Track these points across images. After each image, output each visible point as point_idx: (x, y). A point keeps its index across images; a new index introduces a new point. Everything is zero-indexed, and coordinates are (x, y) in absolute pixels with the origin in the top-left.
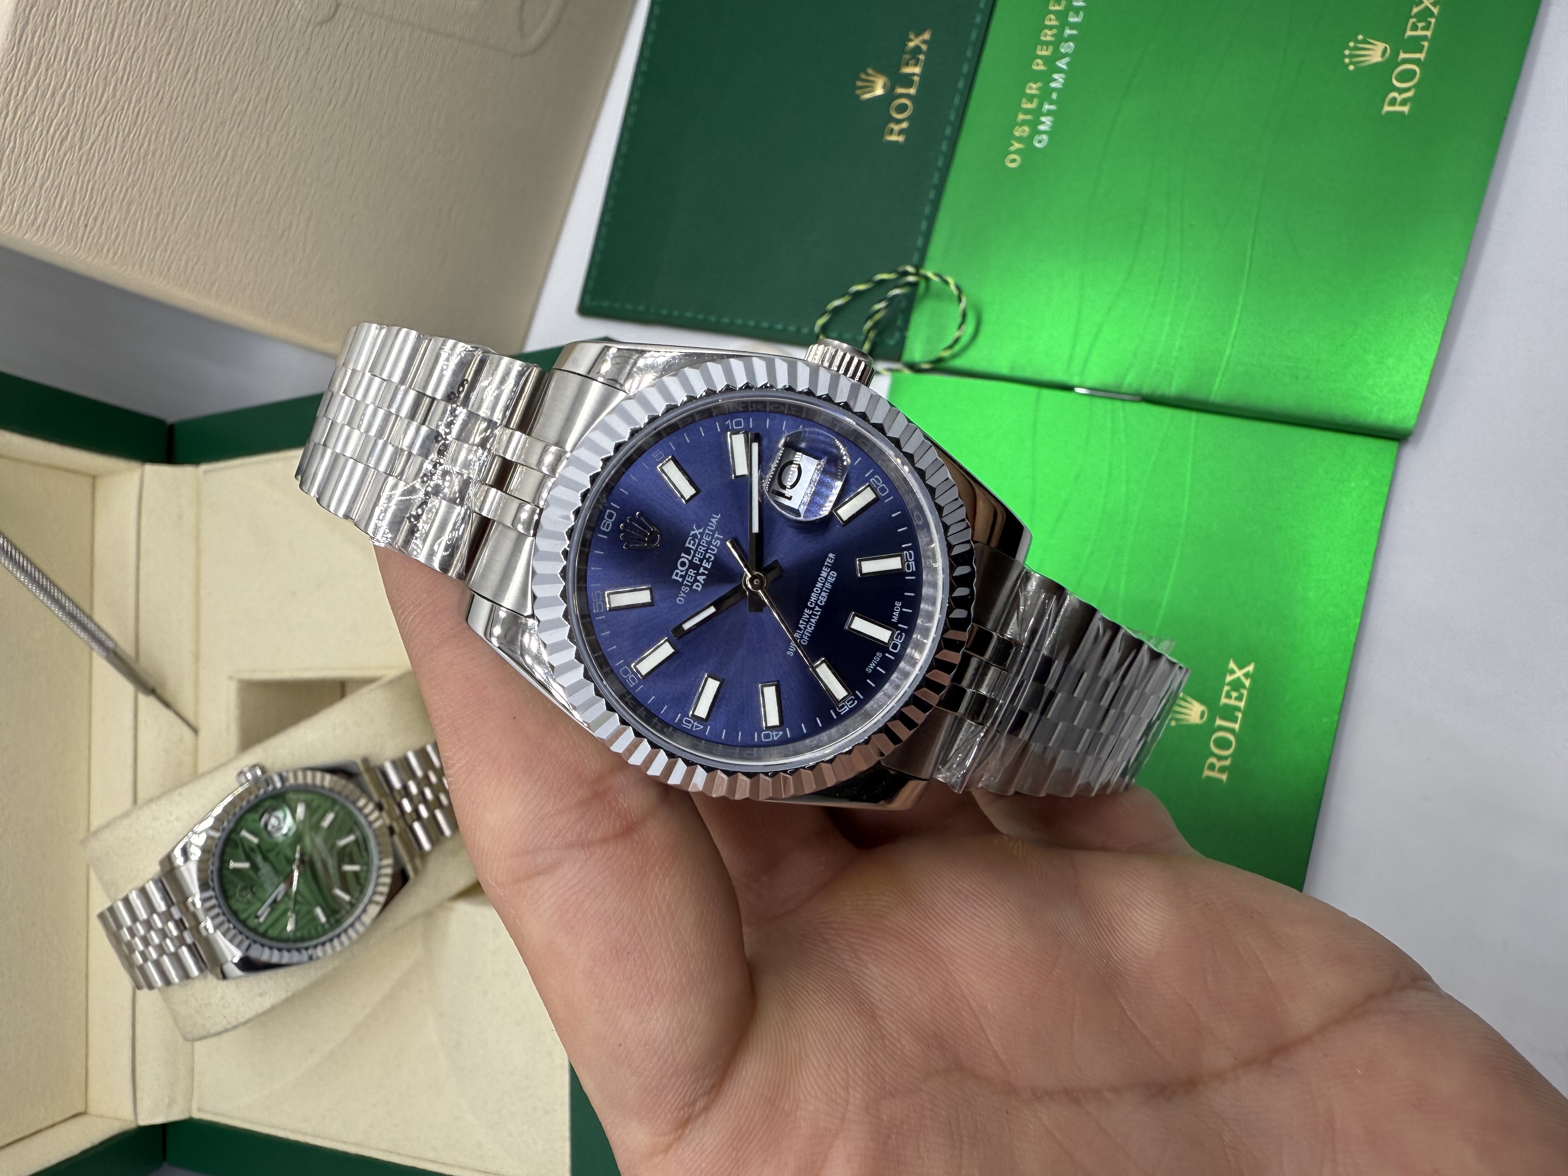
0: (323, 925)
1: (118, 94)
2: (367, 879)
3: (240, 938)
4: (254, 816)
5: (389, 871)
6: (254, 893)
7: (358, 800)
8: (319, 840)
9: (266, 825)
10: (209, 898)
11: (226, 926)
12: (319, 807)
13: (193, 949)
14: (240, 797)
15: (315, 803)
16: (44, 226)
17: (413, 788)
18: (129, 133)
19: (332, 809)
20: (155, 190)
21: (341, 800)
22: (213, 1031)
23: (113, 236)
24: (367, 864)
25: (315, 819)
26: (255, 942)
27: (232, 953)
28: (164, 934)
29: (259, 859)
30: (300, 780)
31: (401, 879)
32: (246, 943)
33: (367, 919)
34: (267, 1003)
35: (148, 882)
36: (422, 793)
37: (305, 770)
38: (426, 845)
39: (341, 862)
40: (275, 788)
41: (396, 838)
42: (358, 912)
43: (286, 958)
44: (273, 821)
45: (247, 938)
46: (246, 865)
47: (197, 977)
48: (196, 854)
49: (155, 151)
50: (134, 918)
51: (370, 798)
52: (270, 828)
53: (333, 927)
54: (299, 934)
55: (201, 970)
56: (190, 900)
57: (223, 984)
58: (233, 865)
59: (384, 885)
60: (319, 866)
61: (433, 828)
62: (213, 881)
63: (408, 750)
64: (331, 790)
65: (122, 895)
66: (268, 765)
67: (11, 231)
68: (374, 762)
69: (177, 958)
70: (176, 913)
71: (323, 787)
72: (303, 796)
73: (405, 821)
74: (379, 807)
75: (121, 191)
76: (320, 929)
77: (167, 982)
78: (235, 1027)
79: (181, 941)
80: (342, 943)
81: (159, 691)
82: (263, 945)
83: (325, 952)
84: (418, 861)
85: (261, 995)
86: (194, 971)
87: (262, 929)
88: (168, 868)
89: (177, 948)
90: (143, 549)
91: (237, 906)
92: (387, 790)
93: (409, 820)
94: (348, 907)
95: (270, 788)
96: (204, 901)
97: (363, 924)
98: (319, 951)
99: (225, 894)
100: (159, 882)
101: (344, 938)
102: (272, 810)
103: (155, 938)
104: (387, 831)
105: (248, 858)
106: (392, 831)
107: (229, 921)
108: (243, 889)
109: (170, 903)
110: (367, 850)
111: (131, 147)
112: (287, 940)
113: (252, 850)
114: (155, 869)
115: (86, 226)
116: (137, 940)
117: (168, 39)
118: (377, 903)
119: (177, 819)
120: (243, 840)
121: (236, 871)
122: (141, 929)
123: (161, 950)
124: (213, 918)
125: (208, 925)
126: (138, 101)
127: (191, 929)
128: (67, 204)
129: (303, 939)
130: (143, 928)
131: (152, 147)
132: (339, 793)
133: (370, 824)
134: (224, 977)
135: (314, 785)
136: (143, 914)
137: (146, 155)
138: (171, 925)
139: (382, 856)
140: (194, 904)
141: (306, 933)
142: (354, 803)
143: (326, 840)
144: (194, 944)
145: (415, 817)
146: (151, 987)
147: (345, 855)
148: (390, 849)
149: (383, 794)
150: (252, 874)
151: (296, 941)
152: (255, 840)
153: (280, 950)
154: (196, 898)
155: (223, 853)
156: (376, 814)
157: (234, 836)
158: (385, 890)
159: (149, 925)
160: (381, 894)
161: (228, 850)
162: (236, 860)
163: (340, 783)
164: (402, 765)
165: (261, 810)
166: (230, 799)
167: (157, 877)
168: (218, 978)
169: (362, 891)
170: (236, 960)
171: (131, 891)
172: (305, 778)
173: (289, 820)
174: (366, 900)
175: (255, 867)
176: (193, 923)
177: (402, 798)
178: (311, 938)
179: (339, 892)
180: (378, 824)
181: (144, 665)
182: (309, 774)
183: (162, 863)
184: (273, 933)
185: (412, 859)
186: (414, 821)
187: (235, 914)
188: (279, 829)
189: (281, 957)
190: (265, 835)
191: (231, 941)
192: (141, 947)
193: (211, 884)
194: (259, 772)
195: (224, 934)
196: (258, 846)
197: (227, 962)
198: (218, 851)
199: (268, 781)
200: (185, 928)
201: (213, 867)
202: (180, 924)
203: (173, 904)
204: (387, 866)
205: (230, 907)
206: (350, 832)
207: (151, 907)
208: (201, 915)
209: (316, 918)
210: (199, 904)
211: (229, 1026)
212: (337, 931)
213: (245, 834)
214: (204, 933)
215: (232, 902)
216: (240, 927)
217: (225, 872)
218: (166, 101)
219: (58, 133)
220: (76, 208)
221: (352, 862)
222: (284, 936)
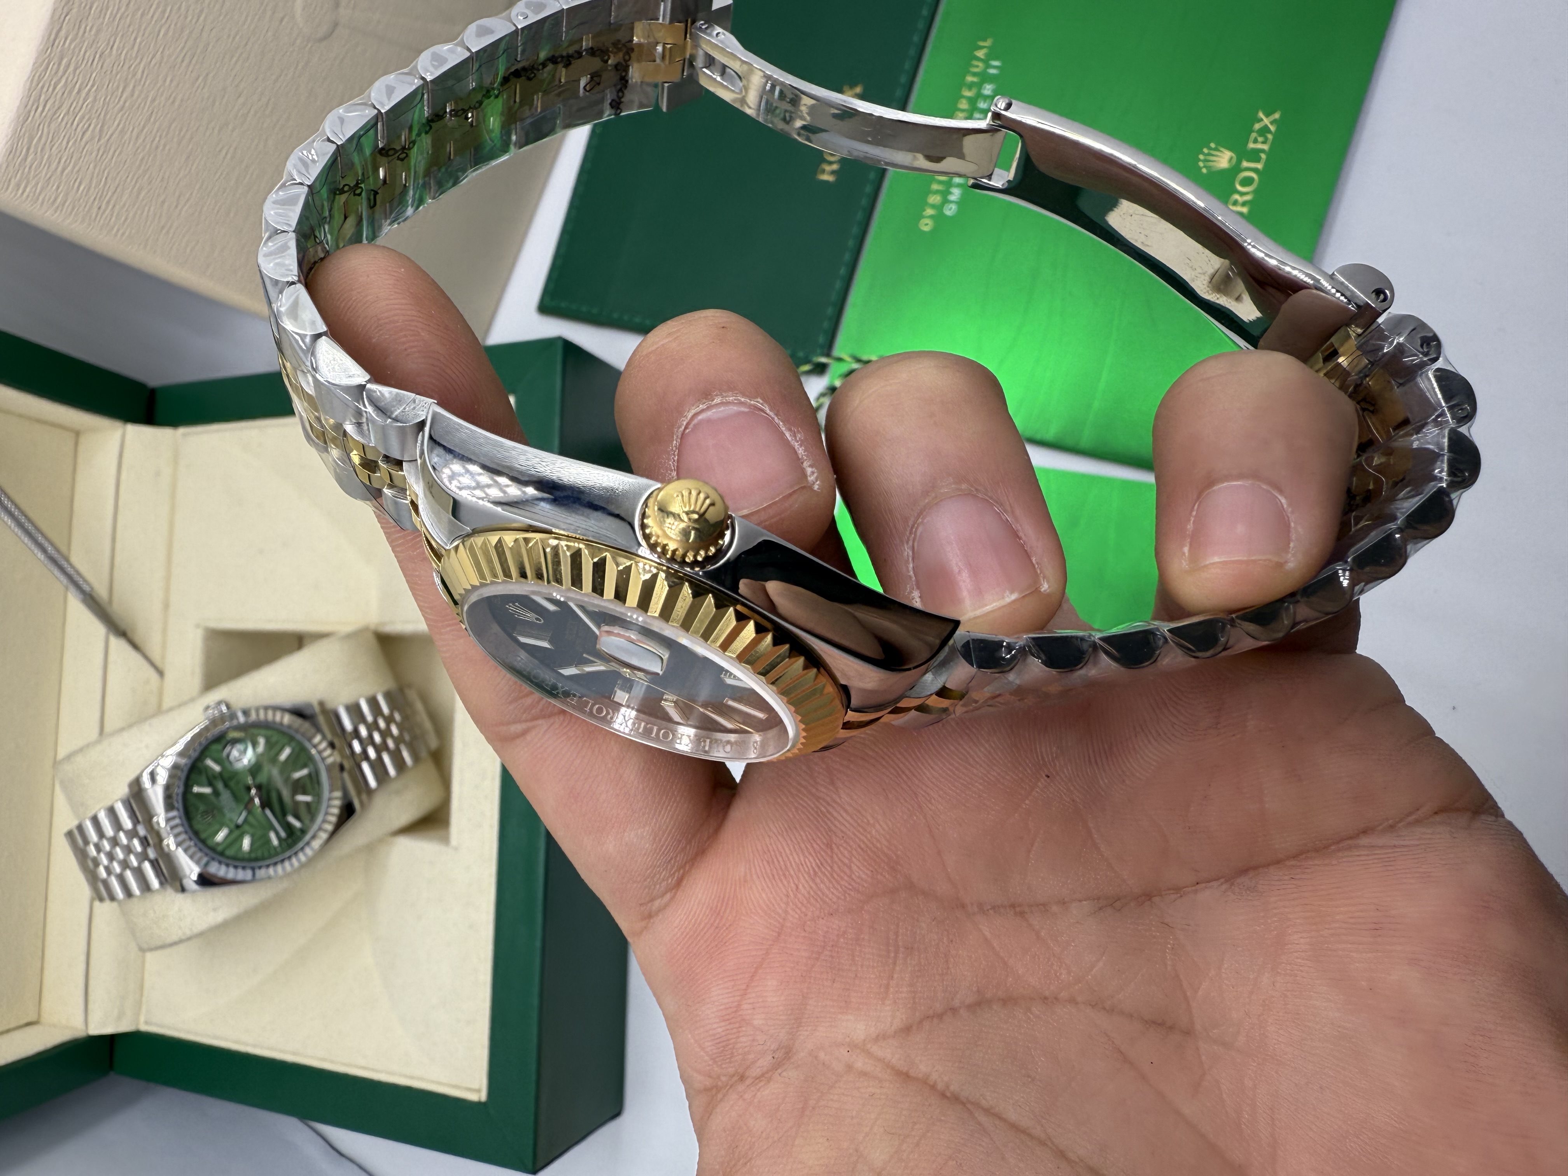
0: (275, 848)
1: (136, 93)
2: (317, 810)
3: (199, 855)
4: (216, 747)
5: (337, 803)
6: (214, 816)
7: (314, 736)
8: (275, 772)
9: (228, 755)
10: (173, 818)
11: (188, 843)
12: (277, 743)
13: (155, 864)
14: (206, 729)
15: (274, 739)
16: (63, 205)
17: (363, 731)
18: (142, 130)
19: (289, 744)
20: (162, 180)
21: (299, 737)
22: (169, 941)
23: (123, 218)
24: (318, 796)
25: (273, 752)
26: (213, 859)
27: (191, 869)
28: (128, 850)
29: (220, 786)
30: (262, 716)
31: (348, 812)
32: (205, 860)
33: (316, 844)
34: (220, 917)
35: (117, 801)
36: (371, 736)
37: (266, 708)
38: (372, 783)
39: (295, 792)
40: (239, 723)
41: (346, 775)
42: (307, 837)
43: (241, 875)
44: (235, 753)
45: (207, 855)
46: (207, 790)
47: (157, 890)
48: (163, 777)
49: (165, 146)
50: (101, 834)
51: (324, 737)
52: (232, 758)
53: (283, 851)
54: (253, 855)
55: (161, 883)
56: (155, 819)
57: (180, 897)
58: (196, 789)
59: (332, 815)
60: (274, 796)
61: (378, 767)
62: (178, 802)
63: (360, 696)
64: (289, 727)
65: (91, 814)
66: (233, 702)
67: (35, 208)
68: (330, 705)
69: (139, 873)
70: (142, 831)
71: (281, 724)
72: (263, 732)
73: (354, 760)
74: (332, 745)
75: (131, 181)
76: (272, 852)
77: (128, 893)
78: (189, 939)
79: (143, 857)
80: (292, 865)
81: (129, 634)
82: (220, 863)
83: (275, 871)
84: (364, 797)
85: (215, 910)
86: (155, 883)
87: (220, 848)
88: (136, 789)
89: (140, 863)
90: (120, 503)
91: (198, 827)
92: (339, 731)
93: (358, 759)
94: (299, 833)
95: (235, 722)
96: (168, 820)
97: (312, 849)
98: (271, 871)
99: (188, 815)
100: (127, 804)
101: (294, 860)
102: (235, 742)
103: (120, 854)
104: (337, 769)
105: (210, 784)
106: (342, 768)
107: (191, 839)
108: (206, 812)
109: (136, 821)
110: (319, 783)
111: (144, 141)
112: (242, 860)
113: (215, 777)
114: (123, 790)
115: (99, 208)
116: (102, 856)
117: (183, 48)
118: (325, 831)
119: (147, 747)
120: (208, 768)
121: (200, 796)
122: (107, 846)
123: (125, 864)
124: (176, 836)
125: (170, 842)
126: (153, 100)
127: (155, 846)
128: (85, 188)
129: (256, 859)
130: (109, 844)
131: (162, 142)
132: (297, 731)
133: (323, 759)
134: (183, 890)
135: (274, 722)
136: (109, 831)
137: (157, 147)
138: (136, 842)
139: (332, 790)
140: (158, 823)
141: (259, 854)
142: (310, 740)
143: (282, 772)
144: (157, 860)
145: (363, 756)
146: (112, 898)
147: (299, 787)
148: (339, 783)
149: (334, 733)
150: (213, 798)
151: (250, 860)
152: (217, 768)
153: (236, 867)
154: (161, 818)
155: (188, 778)
156: (328, 752)
157: (199, 765)
158: (333, 819)
159: (115, 842)
160: (330, 822)
161: (193, 776)
162: (200, 785)
163: (298, 721)
164: (355, 710)
165: (224, 742)
166: (196, 730)
167: (125, 797)
168: (176, 891)
169: (313, 818)
170: (194, 877)
171: (100, 810)
172: (266, 714)
173: (250, 752)
174: (315, 827)
175: (216, 793)
176: (156, 840)
177: (353, 739)
178: (263, 859)
179: (291, 820)
180: (330, 760)
181: (117, 609)
182: (270, 714)
183: (131, 785)
184: (230, 852)
185: (359, 793)
186: (362, 760)
187: (196, 833)
188: (239, 760)
189: (236, 874)
190: (227, 764)
191: (191, 857)
192: (104, 860)
193: (176, 805)
194: (224, 708)
195: (186, 851)
196: (221, 774)
197: (185, 876)
198: (183, 776)
199: (233, 716)
200: (149, 845)
201: (178, 790)
202: (144, 842)
203: (138, 822)
204: (336, 798)
205: (191, 826)
206: (305, 766)
207: (117, 825)
208: (164, 834)
209: (269, 841)
210: (163, 824)
211: (183, 937)
212: (287, 854)
213: (210, 763)
214: (166, 849)
215: (194, 823)
216: (200, 845)
217: (189, 796)
218: (177, 103)
219: (81, 125)
220: (91, 192)
221: (305, 793)
222: (240, 856)
